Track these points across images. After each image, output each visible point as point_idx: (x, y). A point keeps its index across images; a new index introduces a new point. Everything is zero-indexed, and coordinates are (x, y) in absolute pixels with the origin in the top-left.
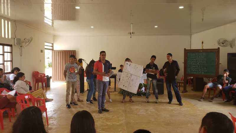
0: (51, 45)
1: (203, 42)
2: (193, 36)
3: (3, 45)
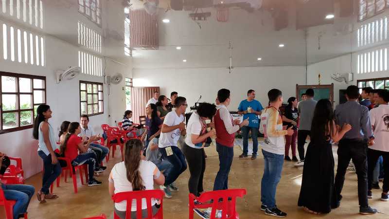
0: (130, 81)
1: (319, 76)
2: (309, 67)
3: (97, 84)
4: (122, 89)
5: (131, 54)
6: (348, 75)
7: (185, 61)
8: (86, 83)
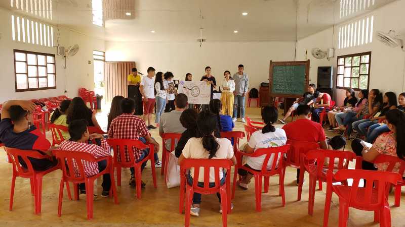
0: (102, 54)
3: (46, 55)
4: (88, 62)
5: (104, 25)
6: (328, 50)
7: (153, 32)
8: (26, 52)
